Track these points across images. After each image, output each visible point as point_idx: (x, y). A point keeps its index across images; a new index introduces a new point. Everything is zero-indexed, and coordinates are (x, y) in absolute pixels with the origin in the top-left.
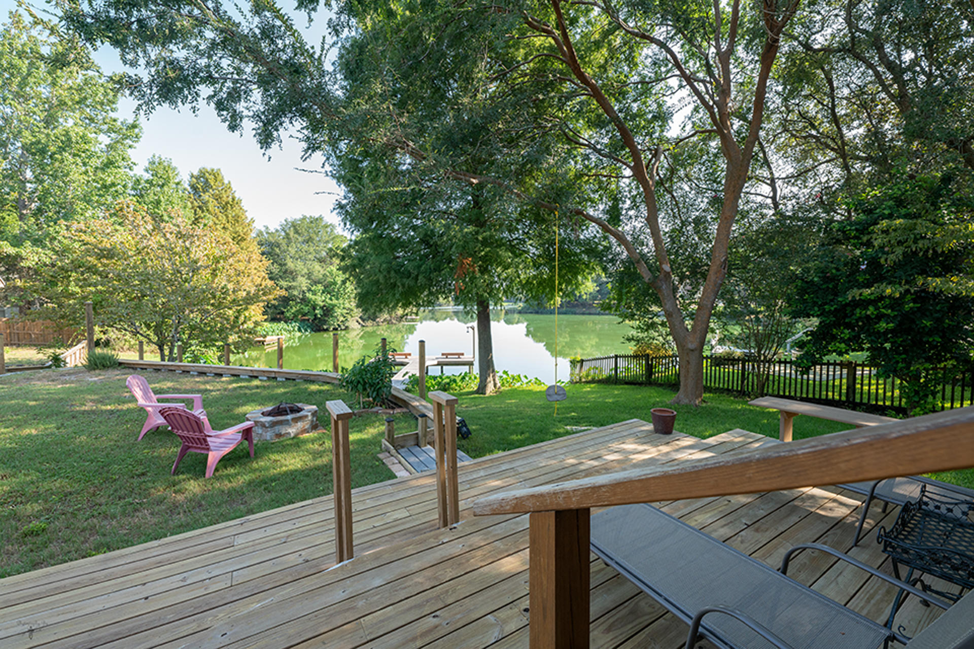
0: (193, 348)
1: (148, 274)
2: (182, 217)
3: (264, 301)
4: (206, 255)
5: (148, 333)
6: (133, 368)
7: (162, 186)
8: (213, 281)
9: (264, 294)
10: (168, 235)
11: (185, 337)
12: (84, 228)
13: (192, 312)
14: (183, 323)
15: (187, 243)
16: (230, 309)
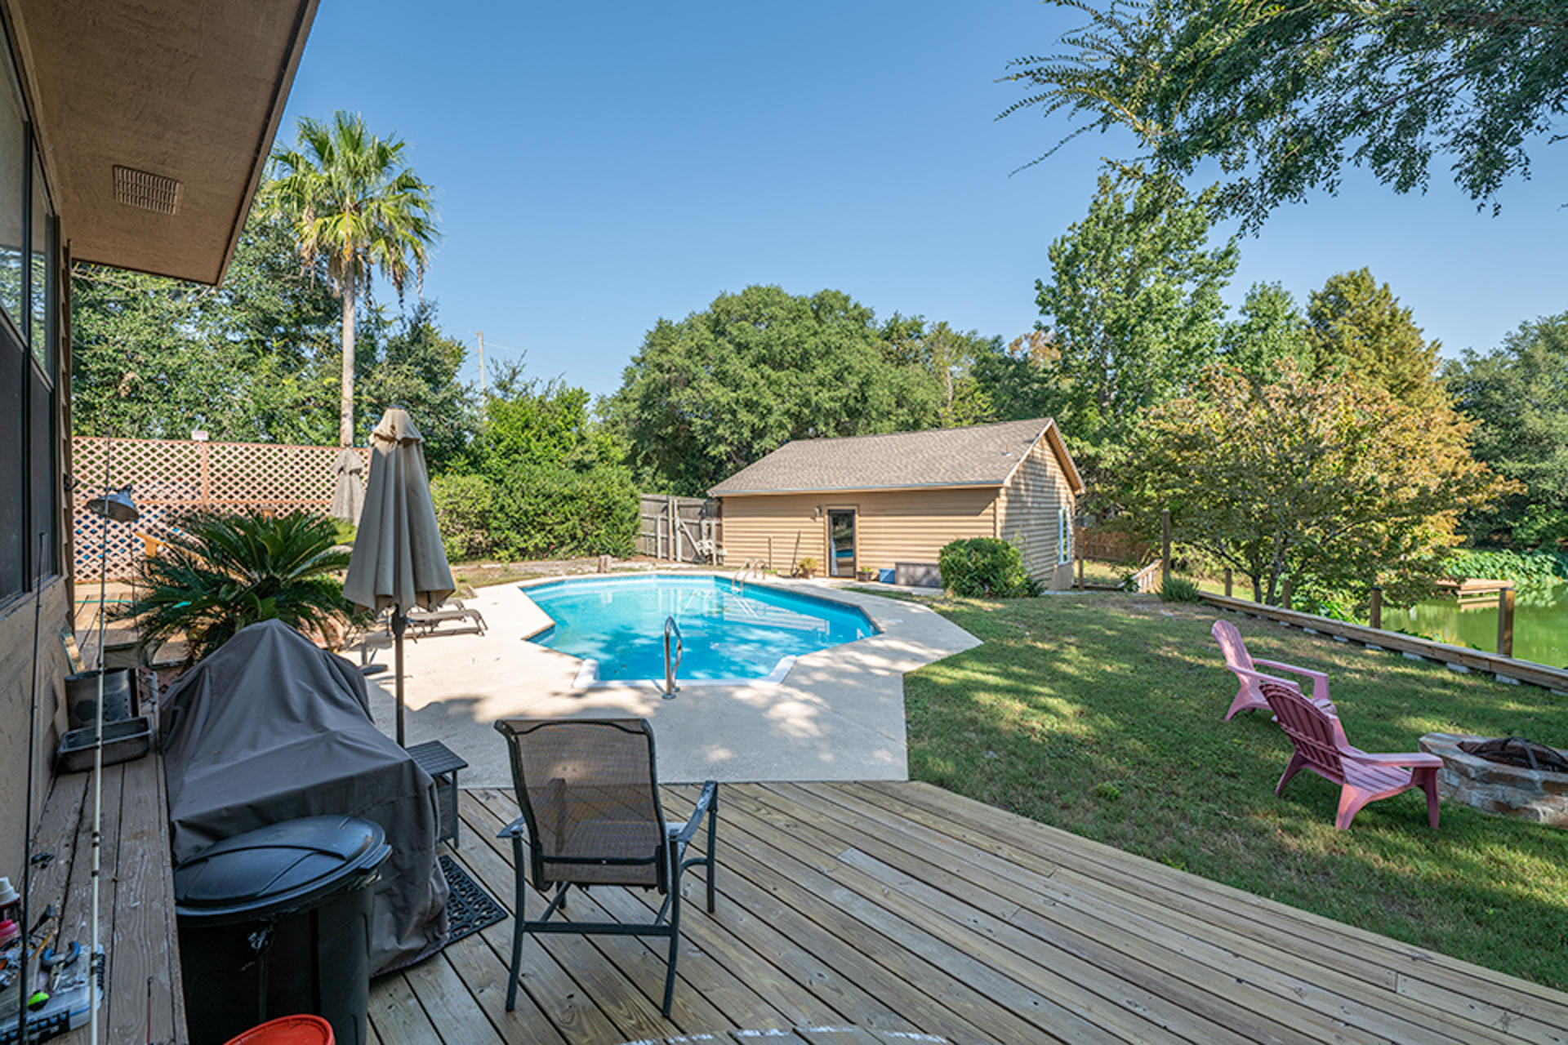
0: (1307, 586)
1: (1241, 467)
2: (1295, 371)
3: (1460, 506)
4: (1337, 428)
5: (1237, 555)
6: (1216, 607)
7: (1265, 329)
8: (1348, 473)
9: (1461, 493)
10: (1273, 404)
11: (1295, 566)
12: (1163, 413)
13: (1307, 525)
14: (1292, 544)
15: (1304, 412)
16: (1381, 521)
